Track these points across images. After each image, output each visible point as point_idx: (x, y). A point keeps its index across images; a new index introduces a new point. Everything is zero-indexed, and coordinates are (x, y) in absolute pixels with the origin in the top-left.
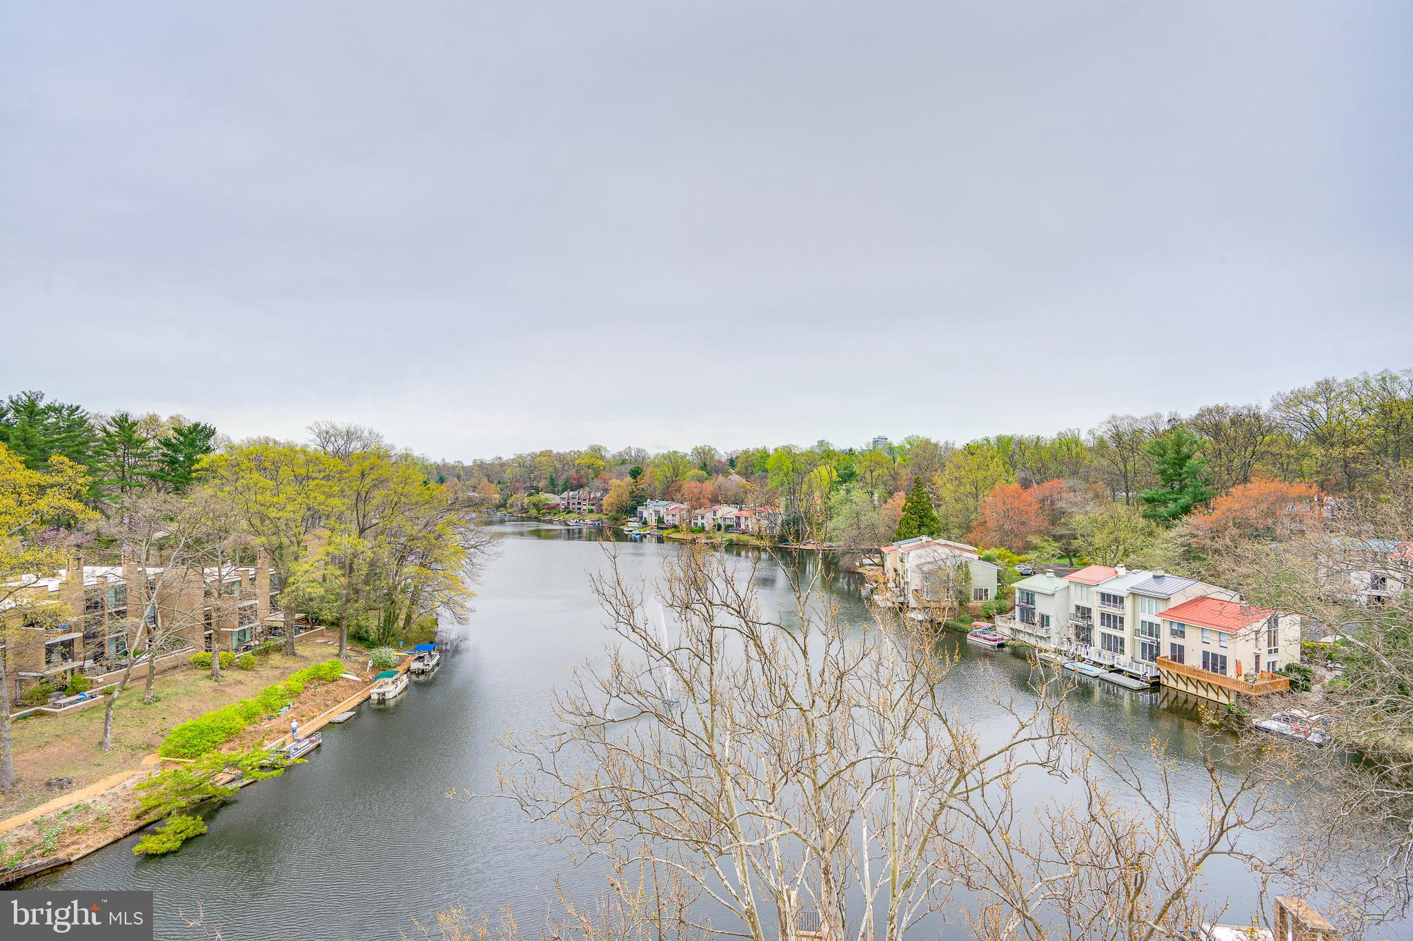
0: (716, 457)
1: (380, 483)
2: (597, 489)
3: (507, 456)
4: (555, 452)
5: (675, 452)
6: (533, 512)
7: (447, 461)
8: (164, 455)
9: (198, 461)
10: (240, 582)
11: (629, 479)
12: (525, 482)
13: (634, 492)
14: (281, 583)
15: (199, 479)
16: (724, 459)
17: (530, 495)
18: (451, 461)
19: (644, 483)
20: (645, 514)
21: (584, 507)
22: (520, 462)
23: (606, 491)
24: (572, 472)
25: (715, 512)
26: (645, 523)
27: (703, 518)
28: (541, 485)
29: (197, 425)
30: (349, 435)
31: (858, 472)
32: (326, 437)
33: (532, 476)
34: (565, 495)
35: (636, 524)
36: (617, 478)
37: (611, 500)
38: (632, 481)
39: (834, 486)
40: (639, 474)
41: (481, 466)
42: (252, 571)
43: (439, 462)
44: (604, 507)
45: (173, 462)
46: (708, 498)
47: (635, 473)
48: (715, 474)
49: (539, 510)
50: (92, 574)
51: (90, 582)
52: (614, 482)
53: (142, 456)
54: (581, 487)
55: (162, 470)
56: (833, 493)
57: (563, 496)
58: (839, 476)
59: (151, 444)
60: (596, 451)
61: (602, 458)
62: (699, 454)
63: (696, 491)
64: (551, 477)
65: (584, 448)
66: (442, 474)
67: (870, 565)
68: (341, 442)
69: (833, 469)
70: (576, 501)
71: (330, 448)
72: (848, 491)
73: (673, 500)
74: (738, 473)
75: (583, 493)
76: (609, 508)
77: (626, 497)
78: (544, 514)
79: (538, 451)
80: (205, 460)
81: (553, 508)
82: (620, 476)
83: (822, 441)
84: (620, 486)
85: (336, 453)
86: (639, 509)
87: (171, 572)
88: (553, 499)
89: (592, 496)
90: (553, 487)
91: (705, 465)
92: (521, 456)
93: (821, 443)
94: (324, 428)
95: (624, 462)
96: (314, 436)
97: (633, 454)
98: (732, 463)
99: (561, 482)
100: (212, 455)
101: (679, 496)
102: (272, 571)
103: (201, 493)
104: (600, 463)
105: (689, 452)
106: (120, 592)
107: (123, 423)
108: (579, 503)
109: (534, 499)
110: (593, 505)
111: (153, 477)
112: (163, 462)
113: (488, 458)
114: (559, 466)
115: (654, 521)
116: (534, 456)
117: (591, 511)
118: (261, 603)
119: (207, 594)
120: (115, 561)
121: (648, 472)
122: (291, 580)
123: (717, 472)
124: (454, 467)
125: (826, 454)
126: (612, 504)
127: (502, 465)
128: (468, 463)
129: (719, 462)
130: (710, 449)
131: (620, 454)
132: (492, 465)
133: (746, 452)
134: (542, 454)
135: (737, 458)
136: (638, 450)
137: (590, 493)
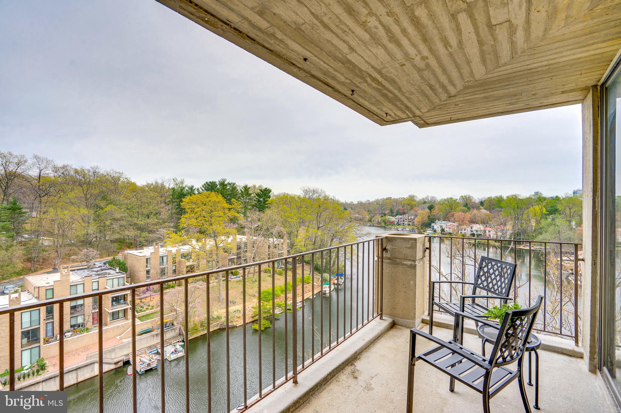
0: (473, 201)
1: (325, 210)
2: (412, 215)
3: (372, 199)
4: (393, 198)
5: (451, 198)
6: (383, 224)
7: (347, 202)
8: (257, 199)
9: (267, 201)
10: (278, 244)
11: (427, 210)
12: (379, 211)
13: (430, 216)
14: (292, 245)
15: (267, 207)
16: (477, 201)
17: (382, 217)
18: (348, 202)
19: (435, 212)
20: (435, 227)
21: (406, 223)
22: (377, 202)
23: (416, 216)
24: (401, 207)
25: (472, 228)
26: (435, 231)
27: (465, 230)
28: (386, 212)
29: (266, 188)
30: (314, 192)
31: (560, 209)
32: (306, 192)
33: (383, 208)
34: (397, 217)
35: (430, 232)
36: (422, 210)
37: (419, 220)
38: (429, 211)
39: (544, 216)
40: (432, 208)
41: (361, 204)
42: (282, 240)
43: (344, 202)
44: (415, 223)
45: (259, 201)
46: (468, 221)
47: (431, 208)
48: (472, 209)
49: (385, 223)
50: (239, 237)
51: (238, 240)
52: (420, 212)
53: (250, 199)
54: (405, 214)
55: (256, 204)
56: (543, 220)
57: (396, 217)
58: (547, 211)
59: (253, 195)
60: (412, 198)
61: (414, 200)
62: (464, 199)
63: (462, 217)
64: (391, 209)
65: (406, 196)
66: (345, 207)
67: (568, 260)
68: (311, 194)
69: (543, 207)
70: (402, 220)
71: (307, 196)
72: (553, 219)
73: (449, 221)
74: (485, 209)
75: (406, 216)
76: (418, 224)
77: (426, 219)
78: (388, 225)
79: (385, 198)
80: (270, 200)
81: (392, 223)
82: (423, 209)
83: (538, 192)
84: (423, 214)
85: (309, 198)
86: (432, 224)
87: (260, 239)
88: (393, 219)
89: (410, 218)
90: (392, 214)
91: (467, 204)
92: (378, 200)
93: (537, 193)
94: (305, 189)
95: (425, 203)
96: (302, 192)
97: (429, 199)
98: (482, 203)
99: (395, 211)
100: (271, 198)
101: (452, 219)
102: (288, 241)
103: (268, 212)
104: (414, 203)
105: (458, 198)
106: (246, 244)
107: (246, 188)
108: (404, 221)
109: (384, 218)
110: (410, 222)
111: (253, 206)
112: (256, 201)
113: (364, 200)
114: (395, 204)
115: (439, 230)
116: (383, 200)
117: (409, 225)
118: (285, 252)
119: (269, 247)
120: (244, 234)
121: (436, 207)
122: (295, 244)
123: (473, 208)
124: (350, 204)
125: (540, 199)
126: (419, 222)
127: (369, 203)
128: (355, 202)
129: (475, 203)
130: (469, 197)
131: (423, 199)
132: (365, 204)
133: (489, 198)
134: (387, 199)
135: (485, 201)
136: (432, 197)
137: (409, 216)
